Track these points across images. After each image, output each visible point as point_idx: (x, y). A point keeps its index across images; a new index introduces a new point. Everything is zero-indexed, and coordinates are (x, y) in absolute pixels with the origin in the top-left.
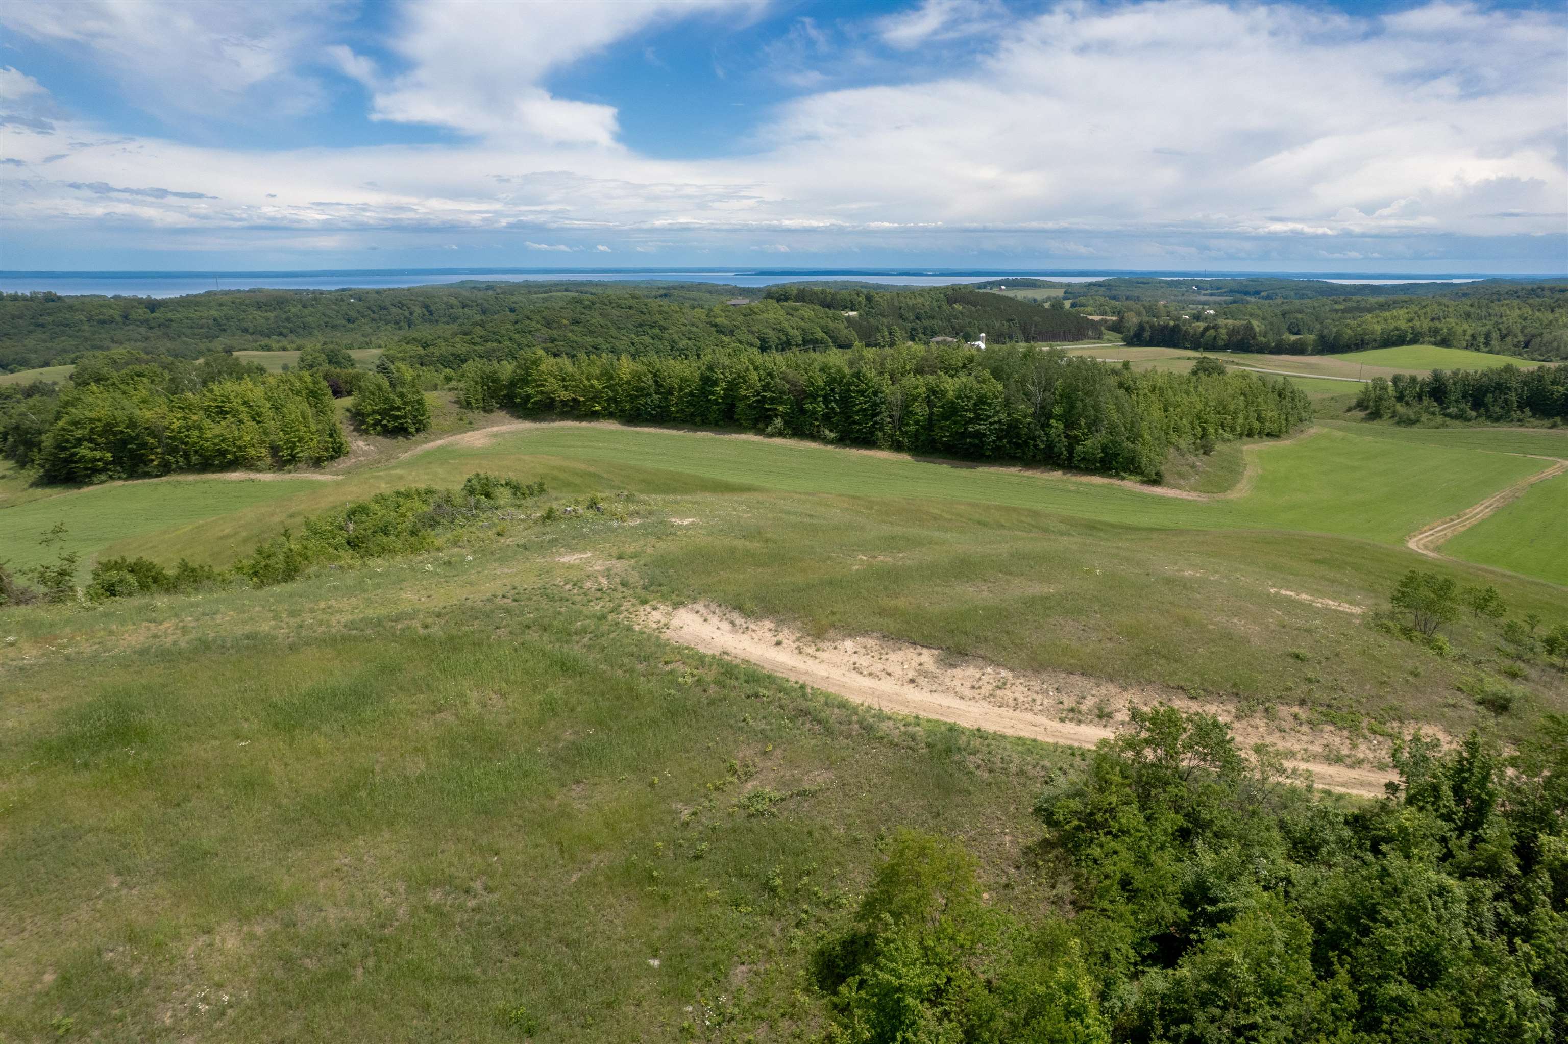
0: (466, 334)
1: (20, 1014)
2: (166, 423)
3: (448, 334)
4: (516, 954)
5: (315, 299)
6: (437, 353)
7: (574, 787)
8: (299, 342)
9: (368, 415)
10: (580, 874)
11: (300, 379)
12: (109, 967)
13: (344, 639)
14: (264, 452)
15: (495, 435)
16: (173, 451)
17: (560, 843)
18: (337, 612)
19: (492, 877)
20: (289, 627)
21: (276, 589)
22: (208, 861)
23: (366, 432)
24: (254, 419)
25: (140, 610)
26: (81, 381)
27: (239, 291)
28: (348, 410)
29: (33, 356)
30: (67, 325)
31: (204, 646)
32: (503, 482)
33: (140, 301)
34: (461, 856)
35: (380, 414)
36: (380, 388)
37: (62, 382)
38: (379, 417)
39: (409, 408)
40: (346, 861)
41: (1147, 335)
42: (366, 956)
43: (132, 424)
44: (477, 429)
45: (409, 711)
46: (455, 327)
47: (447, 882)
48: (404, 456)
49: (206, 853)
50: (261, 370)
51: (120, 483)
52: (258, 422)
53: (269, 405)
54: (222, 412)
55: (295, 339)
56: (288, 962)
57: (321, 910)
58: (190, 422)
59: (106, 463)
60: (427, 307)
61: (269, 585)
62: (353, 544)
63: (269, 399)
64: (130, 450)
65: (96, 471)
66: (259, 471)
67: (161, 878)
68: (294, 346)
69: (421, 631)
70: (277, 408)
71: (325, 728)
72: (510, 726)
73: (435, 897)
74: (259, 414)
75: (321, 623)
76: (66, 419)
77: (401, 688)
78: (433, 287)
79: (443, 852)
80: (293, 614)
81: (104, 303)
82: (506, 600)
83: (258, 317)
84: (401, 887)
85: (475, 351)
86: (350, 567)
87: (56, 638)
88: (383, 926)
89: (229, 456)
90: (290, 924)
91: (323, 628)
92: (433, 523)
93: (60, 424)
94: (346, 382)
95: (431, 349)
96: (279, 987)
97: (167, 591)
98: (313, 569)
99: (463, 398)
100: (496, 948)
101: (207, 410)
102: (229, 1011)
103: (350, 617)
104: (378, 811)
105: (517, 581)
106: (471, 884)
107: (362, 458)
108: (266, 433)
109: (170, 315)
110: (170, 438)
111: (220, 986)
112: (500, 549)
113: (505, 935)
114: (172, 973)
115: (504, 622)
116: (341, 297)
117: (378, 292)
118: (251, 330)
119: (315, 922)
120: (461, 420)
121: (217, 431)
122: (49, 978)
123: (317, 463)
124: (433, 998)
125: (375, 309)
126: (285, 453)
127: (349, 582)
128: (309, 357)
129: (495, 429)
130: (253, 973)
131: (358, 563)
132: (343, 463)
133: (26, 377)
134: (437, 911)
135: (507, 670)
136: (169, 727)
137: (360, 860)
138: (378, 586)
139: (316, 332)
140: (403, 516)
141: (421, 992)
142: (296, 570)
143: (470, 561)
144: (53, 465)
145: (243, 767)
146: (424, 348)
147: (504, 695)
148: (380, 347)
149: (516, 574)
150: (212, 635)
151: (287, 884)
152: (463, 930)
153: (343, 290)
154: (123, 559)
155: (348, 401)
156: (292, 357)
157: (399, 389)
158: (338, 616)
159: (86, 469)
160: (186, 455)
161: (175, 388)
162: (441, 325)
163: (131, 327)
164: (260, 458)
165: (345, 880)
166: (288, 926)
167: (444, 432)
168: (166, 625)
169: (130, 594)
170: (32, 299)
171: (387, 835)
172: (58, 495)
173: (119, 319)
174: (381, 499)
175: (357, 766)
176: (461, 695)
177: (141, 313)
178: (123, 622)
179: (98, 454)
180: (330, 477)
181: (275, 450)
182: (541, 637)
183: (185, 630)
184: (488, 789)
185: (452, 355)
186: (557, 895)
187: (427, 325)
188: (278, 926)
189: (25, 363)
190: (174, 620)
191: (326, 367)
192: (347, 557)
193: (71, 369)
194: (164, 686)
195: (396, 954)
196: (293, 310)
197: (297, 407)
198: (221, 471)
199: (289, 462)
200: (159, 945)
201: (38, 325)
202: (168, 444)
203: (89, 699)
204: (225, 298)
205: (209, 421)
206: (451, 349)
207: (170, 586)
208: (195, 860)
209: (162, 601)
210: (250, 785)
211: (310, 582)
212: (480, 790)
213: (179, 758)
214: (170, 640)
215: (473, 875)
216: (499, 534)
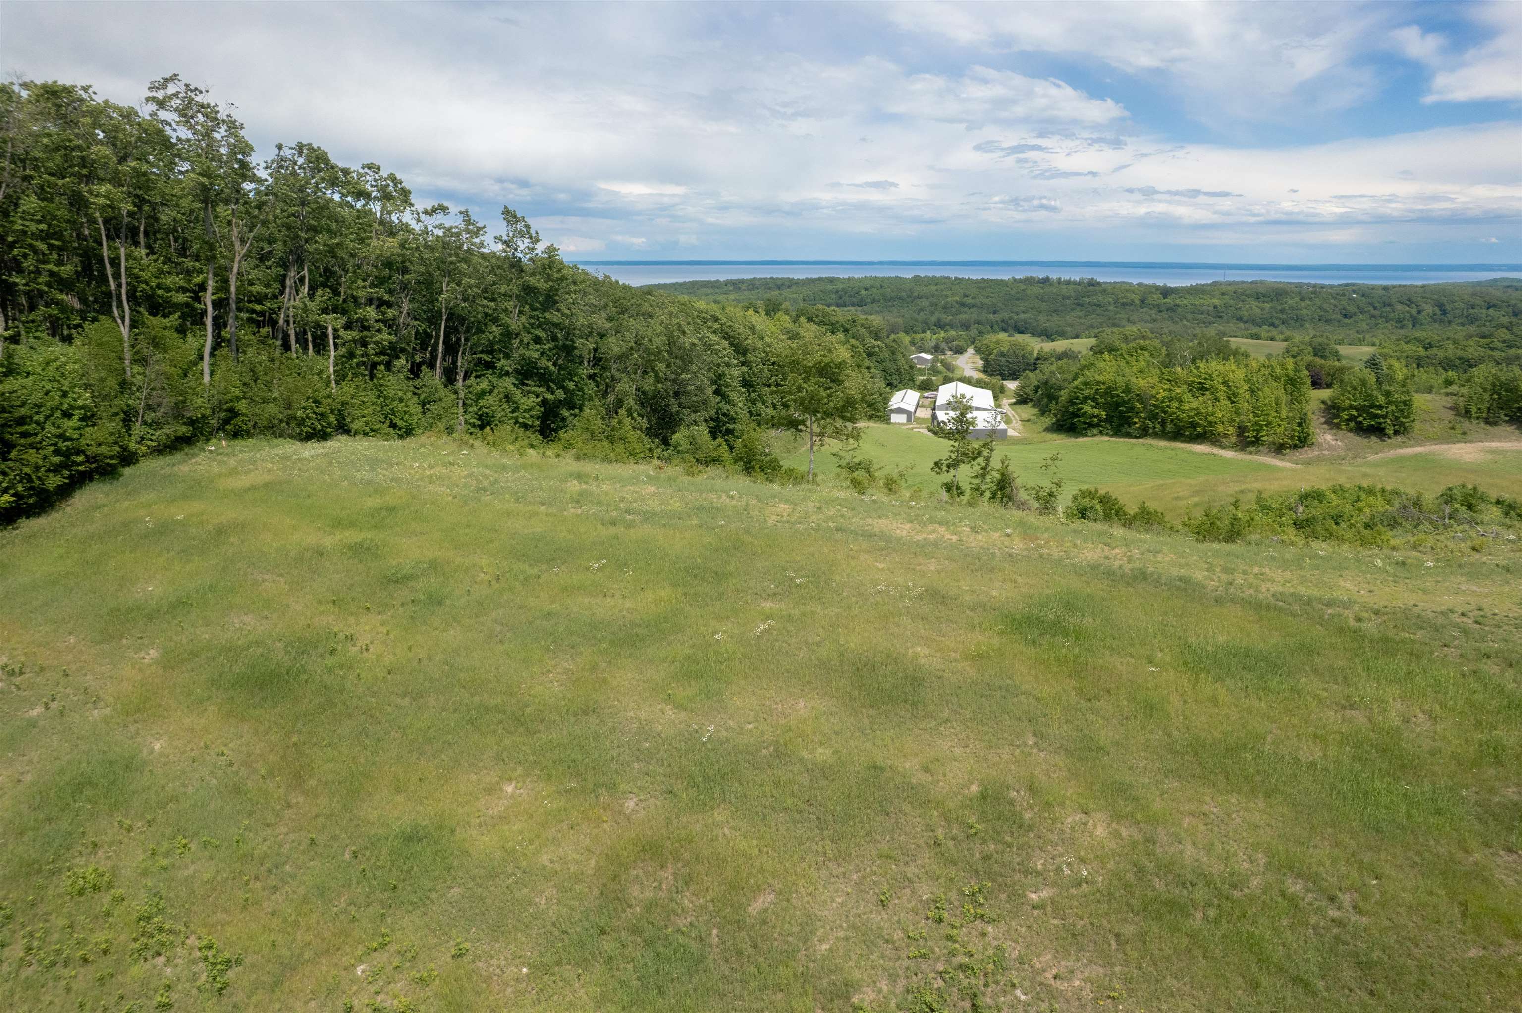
0: (1484, 337)
1: (951, 805)
2: (1154, 392)
3: (1460, 336)
4: (1372, 993)
5: (1315, 292)
6: (1441, 354)
7: (1501, 852)
8: (1288, 333)
9: (1344, 410)
10: (1482, 952)
11: (1283, 366)
12: (1012, 802)
13: (1268, 607)
14: (1232, 430)
15: (1493, 451)
16: (1153, 417)
17: (1464, 905)
18: (1269, 580)
19: (1365, 898)
20: (1219, 581)
21: (1216, 546)
22: (1100, 755)
23: (1338, 426)
24: (1229, 398)
25: (1101, 534)
26: (1097, 351)
27: (1243, 282)
28: (1323, 402)
29: (1069, 329)
30: (1099, 306)
31: (1142, 576)
32: (1494, 500)
33: (1157, 288)
34: (1334, 861)
35: (1357, 410)
36: (1364, 383)
37: (1084, 352)
38: (1355, 413)
39: (1392, 408)
40: (1215, 810)
42: (1209, 904)
43: (1127, 390)
44: (1471, 441)
45: (1317, 695)
46: (1472, 329)
47: (1313, 879)
48: (1372, 457)
49: (1101, 748)
50: (1246, 355)
51: (1106, 438)
52: (1233, 402)
53: (1246, 388)
54: (1202, 388)
55: (1284, 329)
56: (1140, 871)
57: (1180, 843)
58: (1173, 394)
59: (1101, 421)
60: (1441, 306)
61: (1210, 541)
62: (1299, 525)
63: (1248, 381)
64: (1121, 412)
65: (1091, 425)
66: (1222, 447)
67: (1063, 752)
68: (1282, 337)
69: (1352, 623)
70: (1253, 391)
71: (1228, 682)
72: (1433, 753)
73: (1295, 887)
74: (1235, 395)
75: (1250, 586)
76: (1081, 379)
77: (1316, 671)
78: (1454, 285)
79: (1316, 847)
80: (1225, 570)
81: (1128, 288)
82: (1465, 619)
83: (1255, 308)
84: (1262, 860)
85: (1492, 356)
86: (1292, 543)
87: (1037, 539)
88: (1234, 886)
89: (1199, 429)
90: (1150, 840)
91: (1252, 591)
92: (1393, 524)
93: (1076, 383)
94: (1329, 374)
95: (1434, 350)
96: (1127, 886)
97: (1124, 525)
98: (1254, 537)
99: (1462, 405)
100: (1348, 974)
101: (1190, 385)
102: (1084, 885)
103: (1281, 589)
104: (1258, 778)
105: (1486, 603)
106: (1340, 894)
107: (1326, 452)
108: (1237, 413)
109: (1178, 301)
110: (1154, 405)
111: (1083, 861)
112: (1472, 564)
113: (1364, 965)
114: (1051, 831)
115: (1456, 642)
116: (1342, 292)
117: (1386, 288)
118: (1245, 319)
119: (1172, 849)
120: (1453, 428)
121: (1194, 405)
122: (974, 788)
123: (1279, 449)
124: (1265, 981)
125: (1377, 305)
126: (1251, 434)
127: (1287, 556)
128: (1295, 349)
129: (1494, 445)
130: (1111, 865)
131: (1301, 542)
132: (1305, 454)
133: (1060, 345)
134: (1293, 901)
135: (1446, 693)
136: (1099, 634)
137: (1229, 815)
138: (1317, 567)
139: (1308, 325)
140: (1360, 510)
141: (1254, 968)
142: (1238, 534)
143: (1430, 568)
144: (1063, 416)
145: (1148, 689)
146: (1426, 349)
147: (1434, 719)
148: (1373, 345)
149: (1486, 596)
150: (1151, 569)
151: (1158, 805)
152: (1315, 934)
153: (1347, 285)
154: (1097, 490)
155: (1325, 394)
156: (1279, 347)
157: (1386, 387)
158: (1269, 585)
159: (1085, 423)
160: (1163, 423)
161: (1168, 363)
162: (1454, 325)
163: (1145, 310)
164: (1226, 436)
165: (1210, 827)
166: (1148, 841)
167: (1428, 439)
168: (1117, 551)
169: (1095, 520)
170: (1079, 284)
171: (1261, 804)
172: (1061, 441)
173: (1137, 302)
174: (1339, 490)
175: (1250, 728)
176: (1382, 701)
177: (1156, 298)
178: (1085, 540)
179: (1096, 411)
180: (1288, 465)
181: (1241, 430)
182: (1502, 672)
183: (1130, 559)
184: (1387, 807)
185: (1460, 359)
186: (1443, 959)
187: (1436, 325)
188: (1139, 837)
189: (1063, 335)
190: (1124, 549)
191: (1310, 358)
192: (1291, 533)
193: (1093, 341)
194: (1104, 599)
195: (1238, 918)
196: (1290, 302)
197: (1273, 392)
198: (1188, 442)
199: (1253, 443)
200: (1048, 804)
201: (1078, 305)
202: (1151, 411)
203: (1048, 591)
204: (1229, 288)
205: (1189, 395)
206: (1460, 353)
207: (1128, 522)
208: (1091, 750)
209: (1118, 531)
210: (1150, 708)
211: (1249, 547)
212: (1377, 805)
213: (1101, 661)
214: (1117, 564)
215: (1343, 885)
216: (1474, 549)
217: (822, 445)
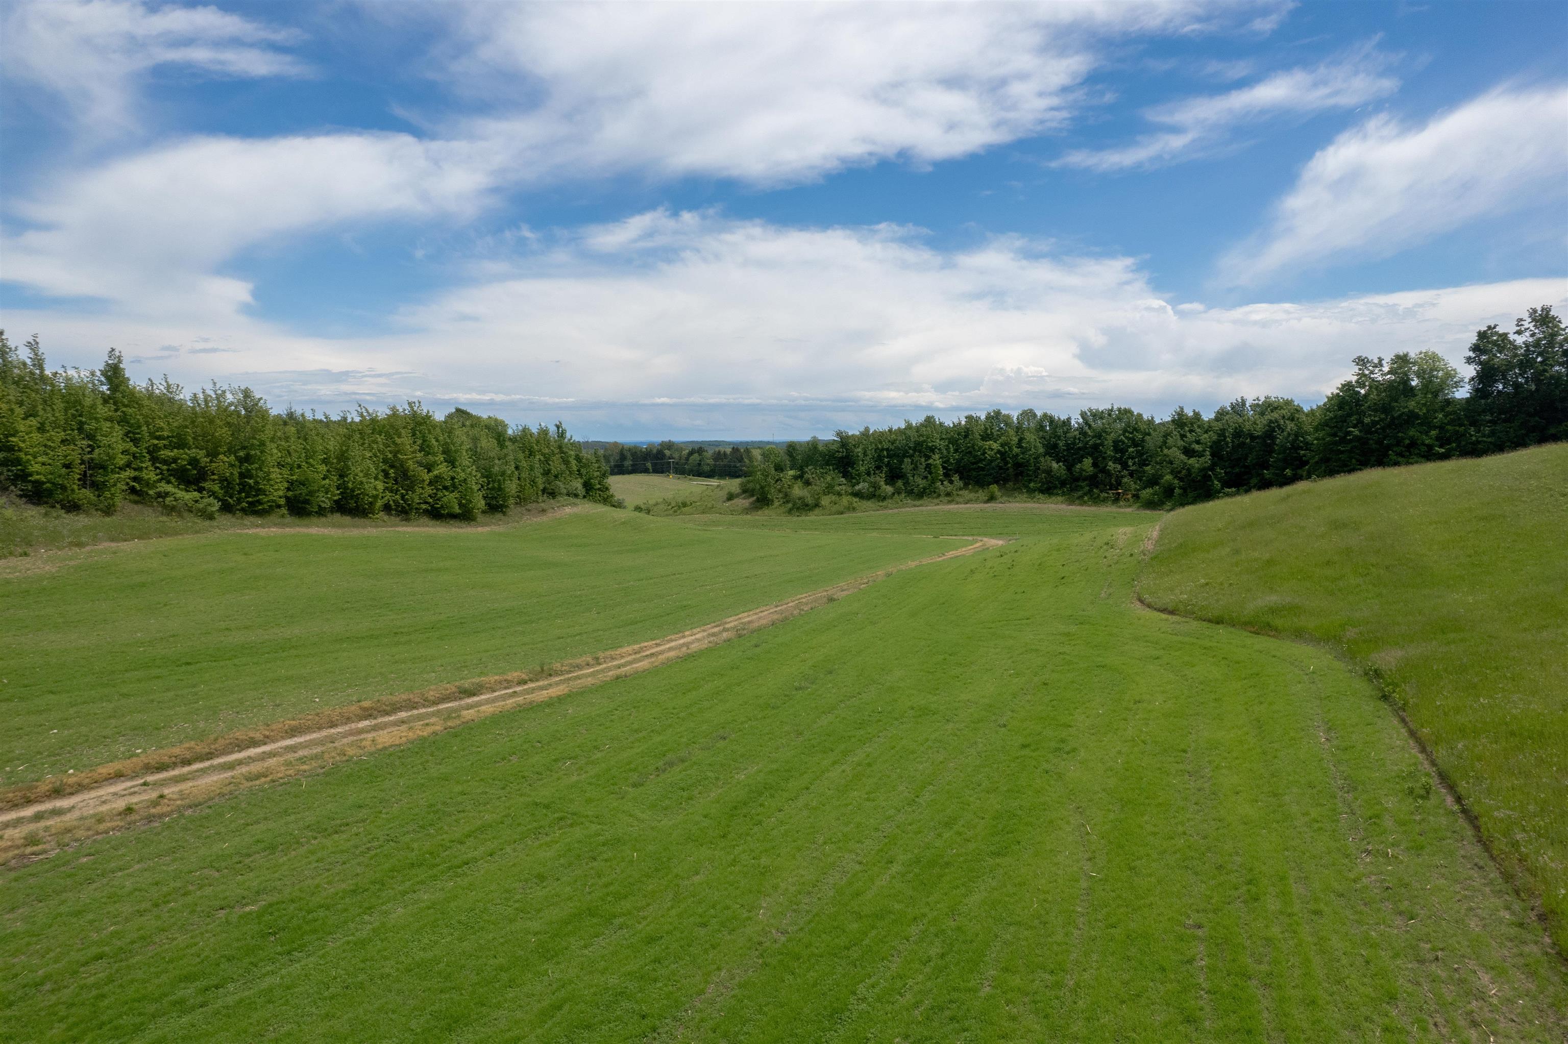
41: (628, 463)
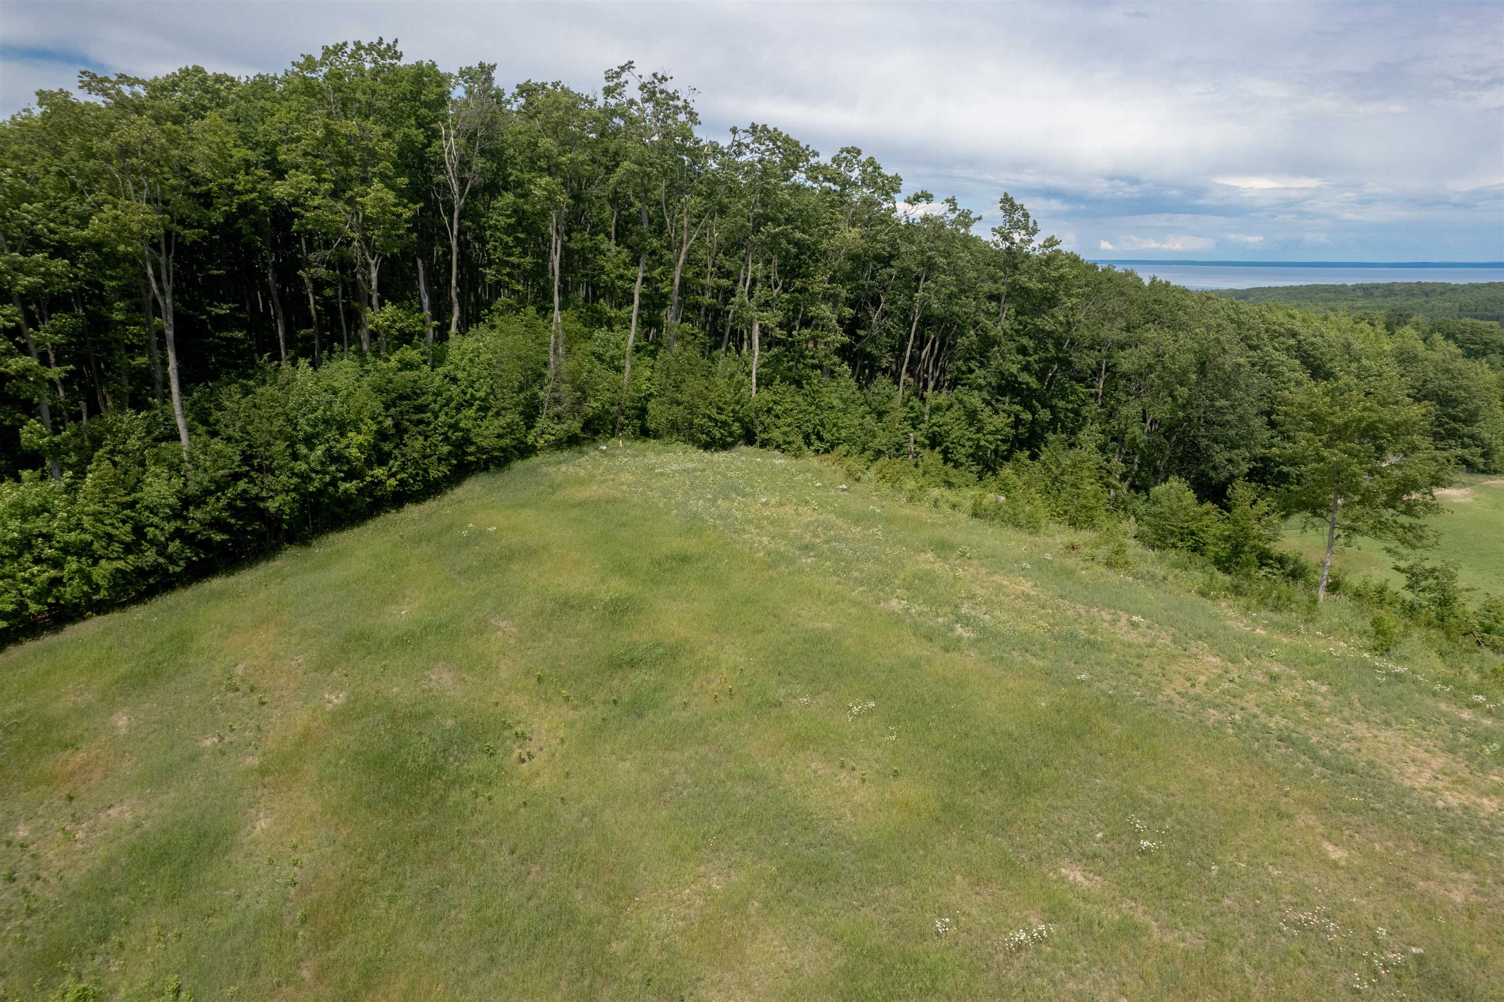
217: (1347, 545)
